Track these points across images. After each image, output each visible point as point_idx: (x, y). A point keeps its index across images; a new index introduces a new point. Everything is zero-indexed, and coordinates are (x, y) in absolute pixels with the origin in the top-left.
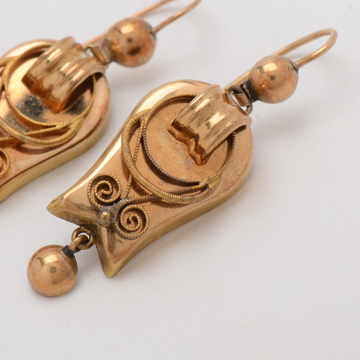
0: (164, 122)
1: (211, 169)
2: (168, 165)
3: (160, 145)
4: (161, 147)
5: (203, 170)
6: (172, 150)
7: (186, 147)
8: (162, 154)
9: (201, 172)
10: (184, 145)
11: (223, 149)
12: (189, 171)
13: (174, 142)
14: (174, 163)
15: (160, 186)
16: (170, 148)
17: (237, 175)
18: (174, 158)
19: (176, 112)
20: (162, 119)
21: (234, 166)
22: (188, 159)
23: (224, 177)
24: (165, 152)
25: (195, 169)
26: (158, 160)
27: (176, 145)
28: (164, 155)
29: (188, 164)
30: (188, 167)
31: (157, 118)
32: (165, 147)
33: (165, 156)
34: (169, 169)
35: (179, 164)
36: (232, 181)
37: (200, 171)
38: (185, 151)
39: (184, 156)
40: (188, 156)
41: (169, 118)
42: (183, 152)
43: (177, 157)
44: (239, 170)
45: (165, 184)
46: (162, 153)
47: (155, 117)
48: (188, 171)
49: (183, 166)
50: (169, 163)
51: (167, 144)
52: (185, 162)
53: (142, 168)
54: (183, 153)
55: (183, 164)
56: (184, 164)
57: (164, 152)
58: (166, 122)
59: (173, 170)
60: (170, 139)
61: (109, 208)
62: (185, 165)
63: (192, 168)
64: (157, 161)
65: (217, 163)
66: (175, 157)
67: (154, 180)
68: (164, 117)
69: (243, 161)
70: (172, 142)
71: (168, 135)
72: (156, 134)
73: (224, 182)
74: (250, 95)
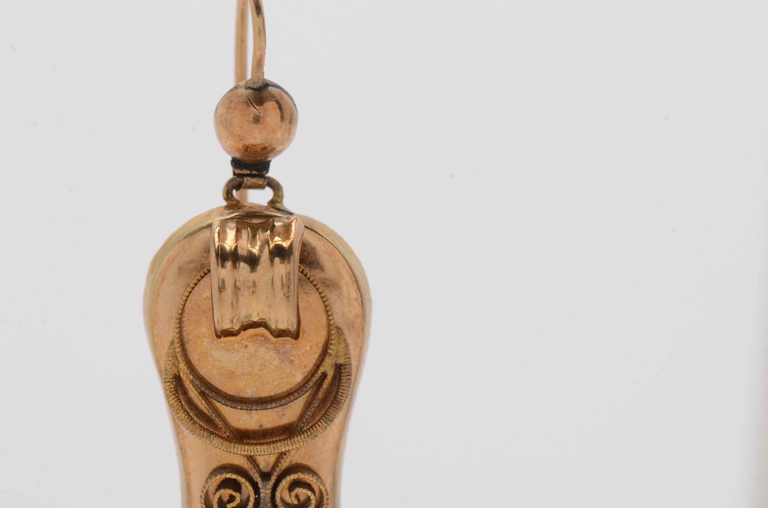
0: (204, 339)
1: (317, 331)
2: (265, 382)
3: (230, 371)
4: (233, 372)
5: (310, 344)
6: (249, 361)
7: (261, 340)
8: (244, 379)
9: (311, 348)
10: (257, 339)
11: (305, 292)
12: (296, 363)
13: (241, 348)
14: (268, 373)
15: (283, 417)
16: (246, 360)
17: (354, 301)
18: (262, 367)
19: (203, 311)
20: (197, 337)
21: (339, 296)
22: (279, 351)
23: (342, 322)
24: (245, 372)
25: (299, 353)
26: (247, 390)
27: (247, 349)
28: (246, 377)
29: (286, 357)
30: (290, 359)
31: (191, 342)
32: (238, 366)
33: (250, 376)
34: (271, 386)
35: (276, 368)
36: (355, 316)
37: (308, 348)
38: (266, 345)
40: (275, 348)
41: (203, 326)
42: (264, 349)
43: (264, 363)
44: (349, 293)
45: (286, 408)
46: (242, 377)
47: (187, 343)
48: (295, 365)
49: (283, 365)
50: (262, 380)
53: (240, 420)
54: (267, 350)
55: (280, 363)
56: (281, 361)
57: (243, 373)
58: (207, 335)
59: (276, 382)
60: (233, 350)
62: (283, 361)
63: (296, 356)
64: (247, 392)
65: (315, 315)
66: (261, 365)
67: (269, 419)
68: (197, 331)
69: (342, 276)
70: (238, 351)
71: (226, 348)
72: (211, 363)
73: (348, 328)
74: (254, 172)
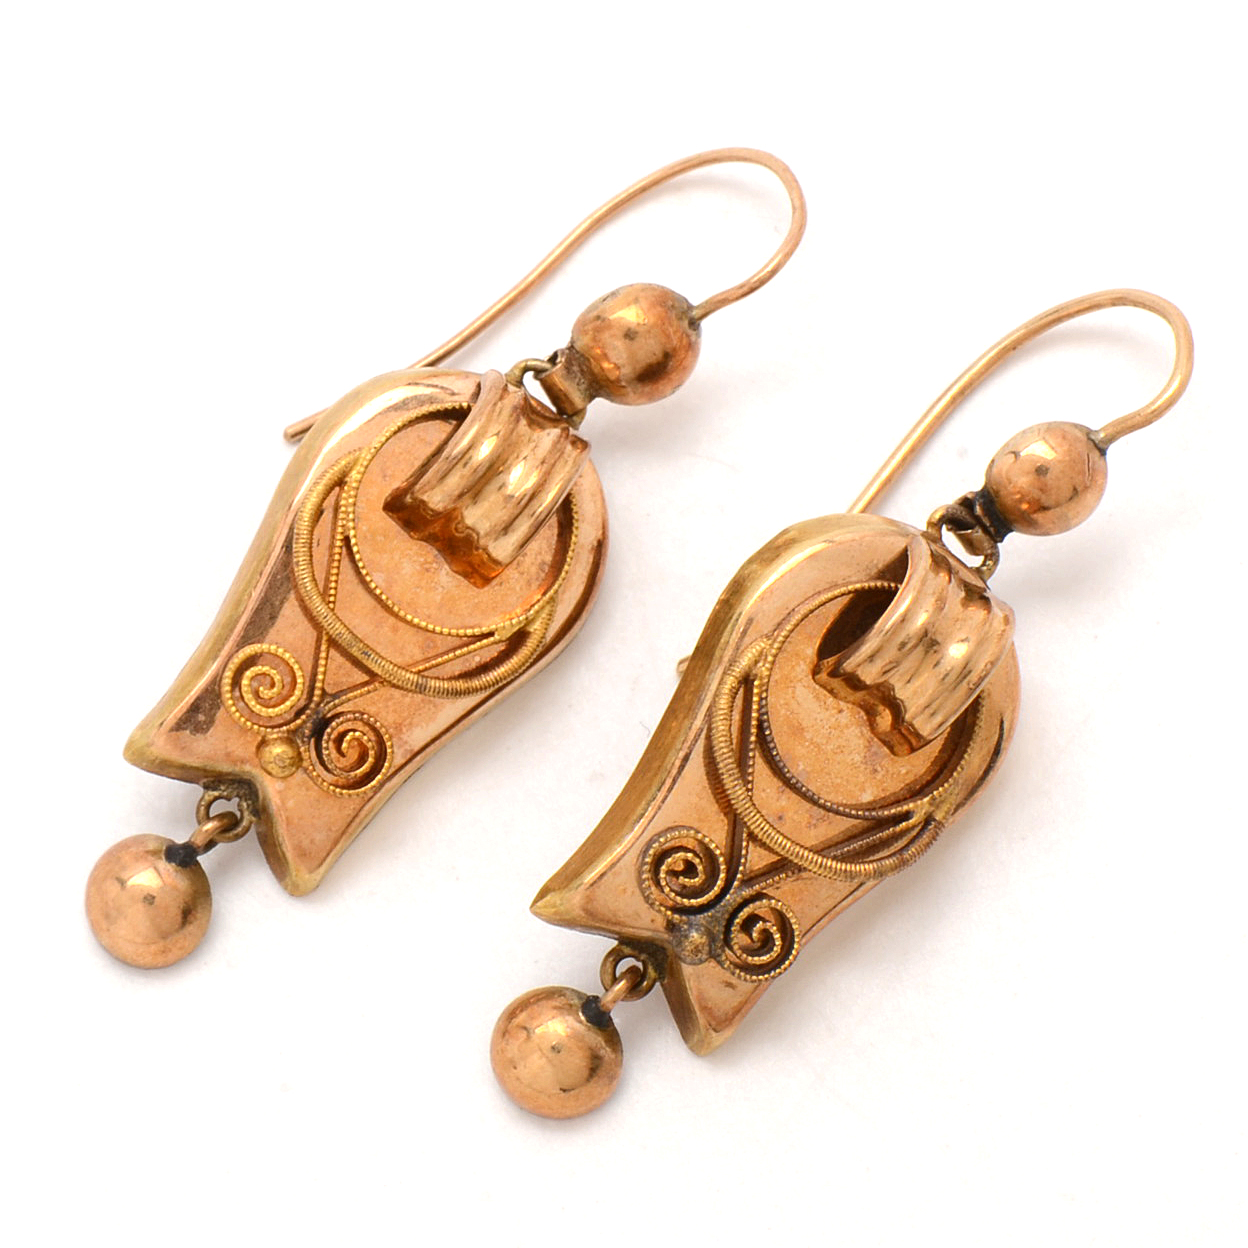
0: (801, 662)
2: (826, 770)
3: (800, 724)
4: (803, 729)
6: (829, 731)
8: (808, 747)
9: (907, 773)
10: (859, 713)
12: (878, 778)
13: (834, 708)
14: (839, 763)
16: (827, 727)
18: (839, 751)
20: (797, 655)
22: (871, 747)
24: (815, 740)
25: (890, 769)
26: (800, 763)
27: (840, 715)
28: (812, 747)
29: (873, 761)
30: (875, 768)
32: (813, 726)
33: (816, 749)
35: (853, 764)
37: (904, 771)
39: (861, 742)
40: (871, 740)
42: (857, 731)
43: (844, 747)
45: (824, 821)
46: (807, 744)
48: (875, 778)
49: (863, 766)
50: (826, 765)
51: (816, 719)
52: (865, 757)
53: (764, 790)
54: (859, 734)
55: (862, 762)
56: (864, 761)
57: (812, 740)
59: (839, 781)
60: (822, 703)
61: (701, 918)
62: (866, 763)
63: (883, 768)
64: (798, 765)
66: (839, 747)
67: (795, 817)
70: (827, 710)
71: (817, 694)
72: (788, 697)
74: (992, 529)
